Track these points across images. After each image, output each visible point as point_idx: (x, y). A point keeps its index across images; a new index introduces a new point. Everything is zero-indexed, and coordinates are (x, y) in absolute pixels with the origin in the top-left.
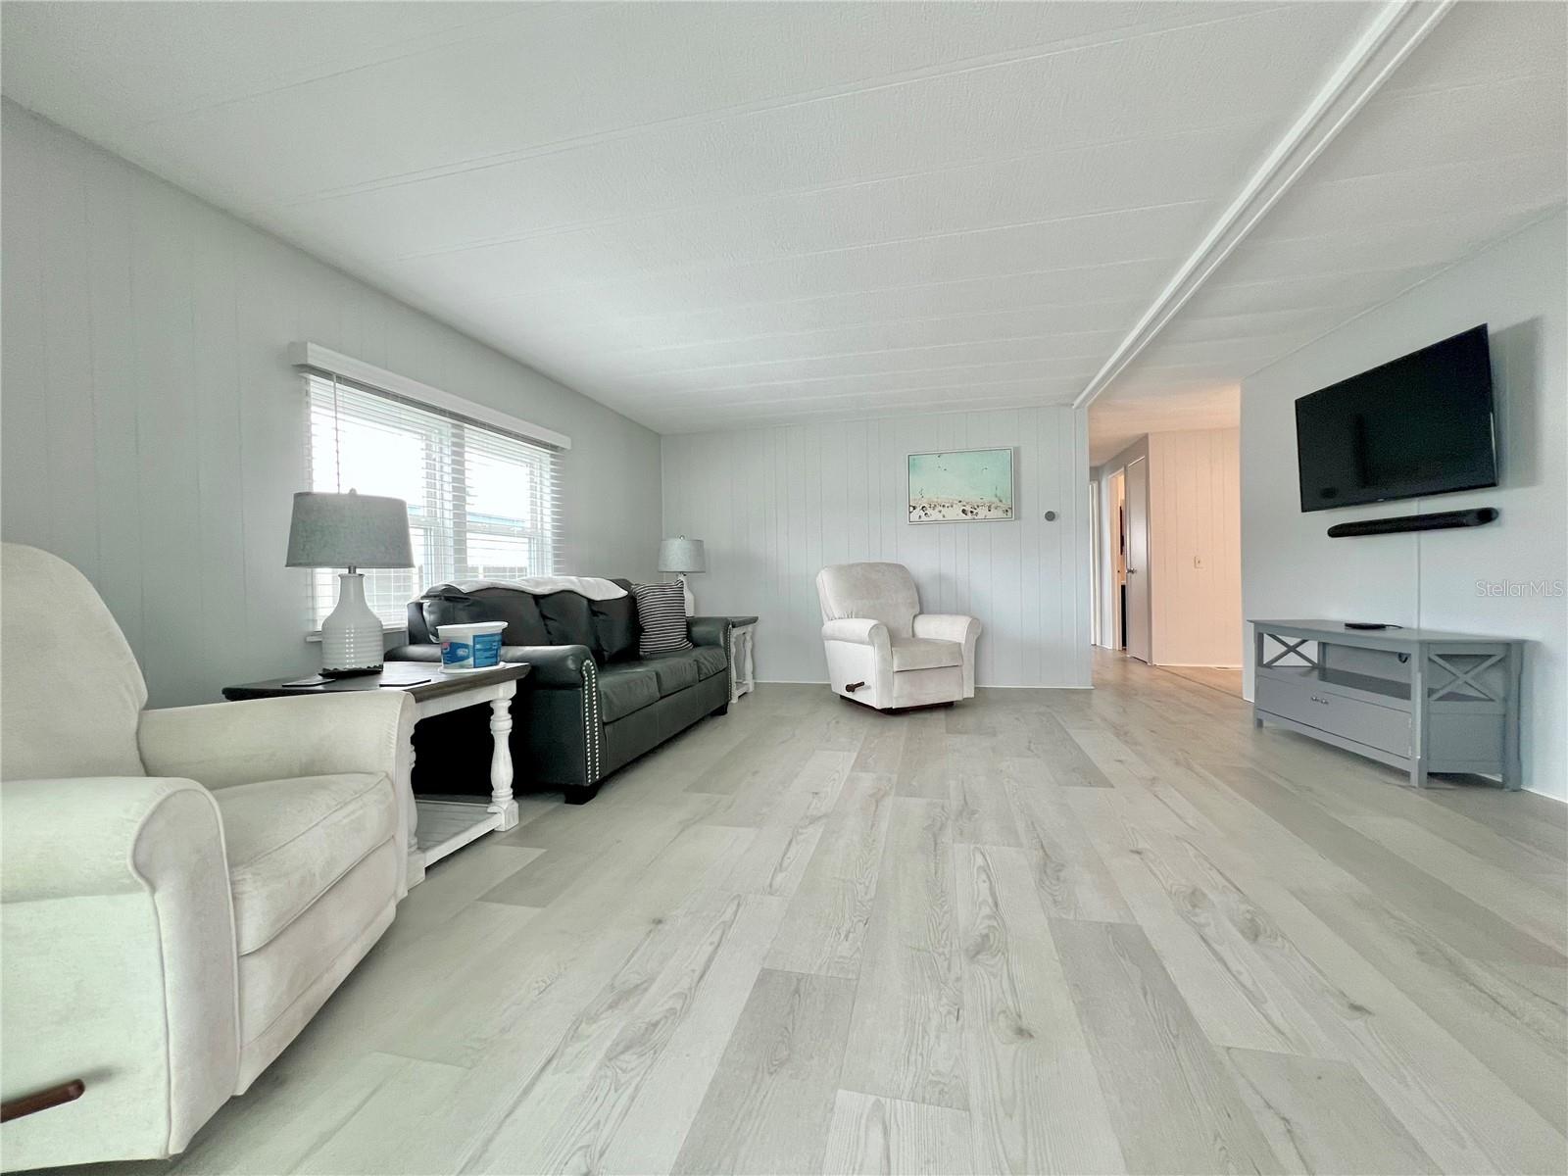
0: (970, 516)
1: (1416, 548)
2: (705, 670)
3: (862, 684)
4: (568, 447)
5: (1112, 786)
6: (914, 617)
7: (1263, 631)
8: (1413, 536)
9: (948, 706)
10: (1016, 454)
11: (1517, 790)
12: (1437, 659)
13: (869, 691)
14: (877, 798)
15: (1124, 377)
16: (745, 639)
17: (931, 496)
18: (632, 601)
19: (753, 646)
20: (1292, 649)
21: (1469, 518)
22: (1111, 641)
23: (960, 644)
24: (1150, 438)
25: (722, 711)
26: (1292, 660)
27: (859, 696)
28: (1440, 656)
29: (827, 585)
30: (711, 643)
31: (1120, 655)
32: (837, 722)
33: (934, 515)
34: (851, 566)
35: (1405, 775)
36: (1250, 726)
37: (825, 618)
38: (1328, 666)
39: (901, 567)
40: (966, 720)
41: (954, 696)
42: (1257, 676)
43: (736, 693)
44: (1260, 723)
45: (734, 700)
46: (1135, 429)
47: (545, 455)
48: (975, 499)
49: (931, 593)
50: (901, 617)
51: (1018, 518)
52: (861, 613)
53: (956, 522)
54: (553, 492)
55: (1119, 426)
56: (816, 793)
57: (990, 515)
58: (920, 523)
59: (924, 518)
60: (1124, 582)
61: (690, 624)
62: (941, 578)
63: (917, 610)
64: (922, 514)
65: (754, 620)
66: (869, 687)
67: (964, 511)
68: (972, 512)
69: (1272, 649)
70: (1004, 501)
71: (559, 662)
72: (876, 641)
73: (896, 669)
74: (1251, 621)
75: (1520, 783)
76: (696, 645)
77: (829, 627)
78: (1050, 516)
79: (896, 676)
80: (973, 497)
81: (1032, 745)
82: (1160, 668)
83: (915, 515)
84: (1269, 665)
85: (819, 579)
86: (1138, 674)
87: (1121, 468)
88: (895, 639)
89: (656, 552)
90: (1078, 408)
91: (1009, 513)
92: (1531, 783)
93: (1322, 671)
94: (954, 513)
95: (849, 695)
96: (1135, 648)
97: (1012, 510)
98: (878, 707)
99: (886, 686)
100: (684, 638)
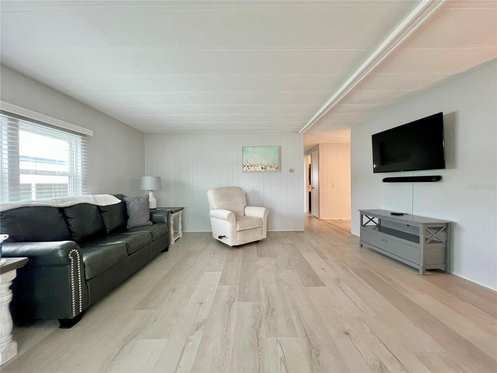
0: (264, 170)
1: (412, 187)
2: (155, 236)
3: (224, 236)
4: (92, 135)
5: (325, 286)
6: (245, 208)
7: (363, 214)
8: (411, 183)
9: (257, 242)
10: (280, 148)
11: (449, 273)
12: (427, 229)
13: (227, 239)
14: (230, 304)
15: (317, 124)
16: (178, 217)
17: (251, 162)
18: (123, 205)
19: (182, 219)
20: (371, 220)
21: (434, 179)
22: (306, 209)
23: (262, 218)
24: (320, 145)
25: (166, 250)
26: (371, 223)
27: (223, 240)
28: (428, 228)
29: (211, 196)
30: (161, 222)
31: (309, 215)
32: (214, 253)
33: (252, 169)
34: (221, 188)
35: (418, 270)
36: (359, 246)
37: (211, 209)
38: (381, 225)
39: (240, 188)
40: (265, 248)
41: (260, 238)
42: (361, 229)
43: (173, 240)
44: (362, 246)
45: (172, 243)
46: (315, 142)
47: (79, 139)
48: (266, 164)
49: (251, 198)
50: (239, 208)
51: (280, 171)
52: (225, 207)
53: (259, 172)
54: (82, 155)
55: (312, 141)
56: (201, 304)
57: (271, 169)
58: (246, 172)
59: (248, 170)
60: (310, 191)
61: (152, 212)
62: (254, 192)
63: (246, 204)
64: (247, 168)
65: (182, 209)
66: (227, 238)
67: (262, 168)
68: (265, 168)
69: (366, 220)
70: (276, 165)
71: (52, 253)
72: (230, 220)
73: (238, 230)
74: (359, 210)
75: (450, 270)
76: (154, 223)
77: (212, 212)
78: (291, 171)
79: (238, 233)
80: (265, 163)
81: (290, 262)
82: (323, 220)
83: (245, 169)
84: (364, 226)
85: (208, 193)
86: (315, 222)
87: (310, 154)
88: (238, 217)
89: (138, 182)
90: (300, 133)
91: (278, 169)
92: (453, 271)
93: (379, 227)
94: (259, 169)
95: (220, 240)
96: (314, 212)
97: (279, 168)
98: (231, 245)
99: (234, 236)
100: (148, 220)
